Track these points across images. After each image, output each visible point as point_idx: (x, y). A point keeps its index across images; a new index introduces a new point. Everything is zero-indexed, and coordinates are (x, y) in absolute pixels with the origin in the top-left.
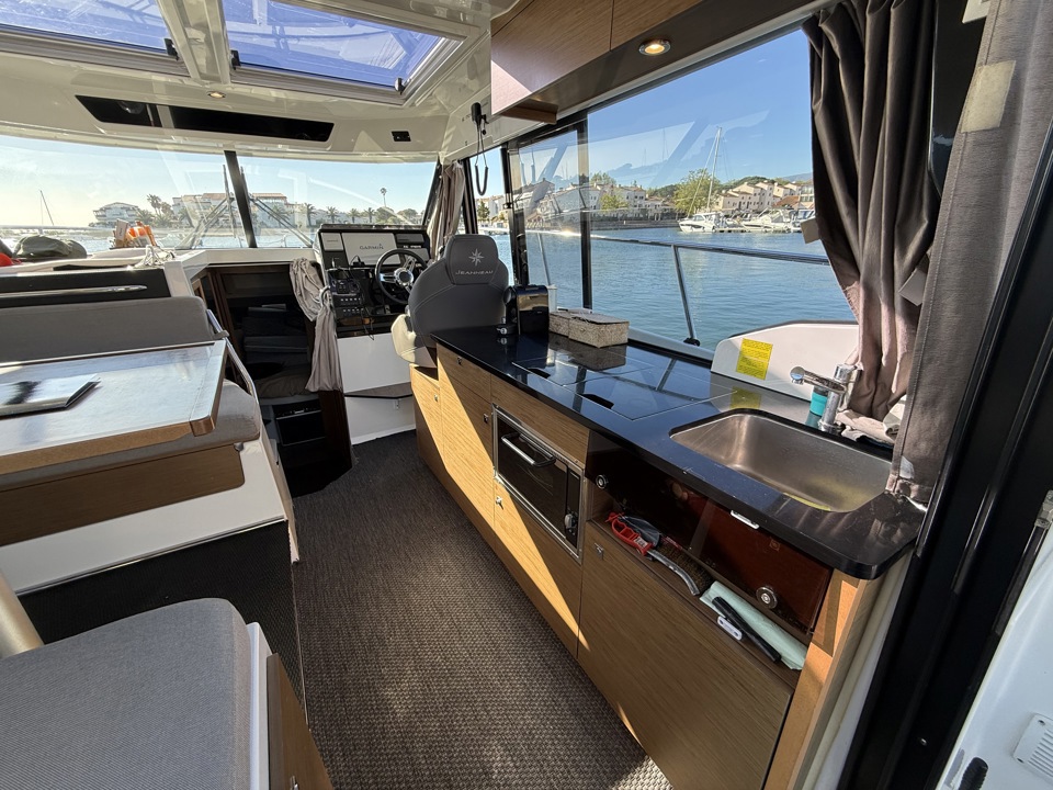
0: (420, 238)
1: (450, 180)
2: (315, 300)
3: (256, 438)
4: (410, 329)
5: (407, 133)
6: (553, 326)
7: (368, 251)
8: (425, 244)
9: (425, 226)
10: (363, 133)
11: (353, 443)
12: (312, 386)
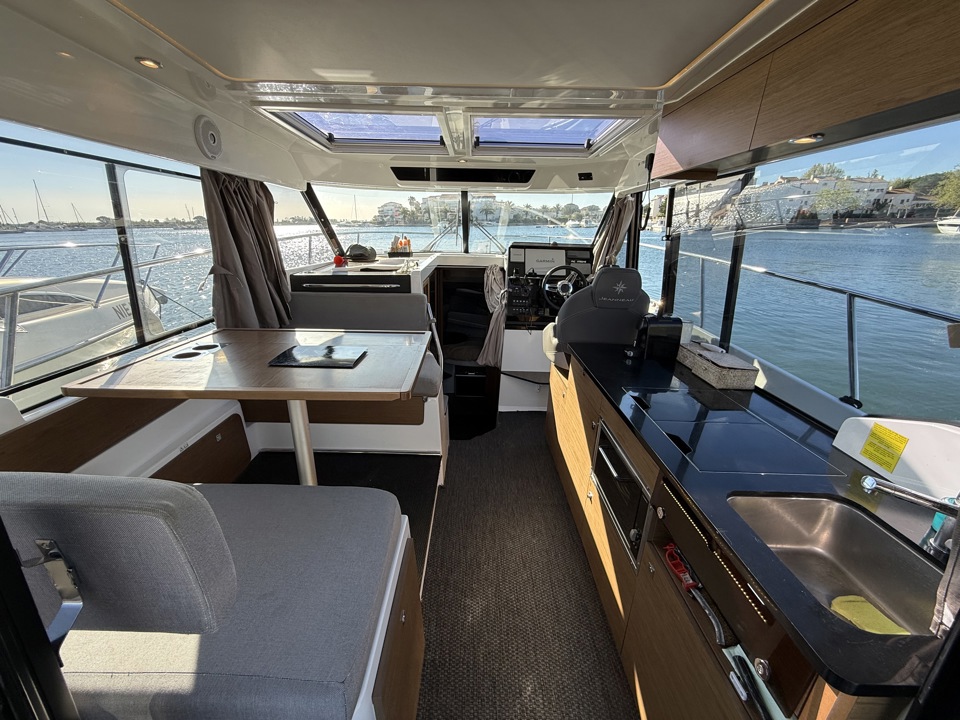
0: (587, 255)
1: (620, 211)
2: (497, 297)
3: (435, 396)
4: (555, 336)
5: (591, 174)
6: (680, 357)
7: (541, 265)
8: (590, 260)
9: (593, 245)
10: (557, 177)
11: (500, 410)
12: (481, 362)
